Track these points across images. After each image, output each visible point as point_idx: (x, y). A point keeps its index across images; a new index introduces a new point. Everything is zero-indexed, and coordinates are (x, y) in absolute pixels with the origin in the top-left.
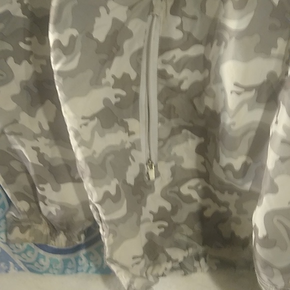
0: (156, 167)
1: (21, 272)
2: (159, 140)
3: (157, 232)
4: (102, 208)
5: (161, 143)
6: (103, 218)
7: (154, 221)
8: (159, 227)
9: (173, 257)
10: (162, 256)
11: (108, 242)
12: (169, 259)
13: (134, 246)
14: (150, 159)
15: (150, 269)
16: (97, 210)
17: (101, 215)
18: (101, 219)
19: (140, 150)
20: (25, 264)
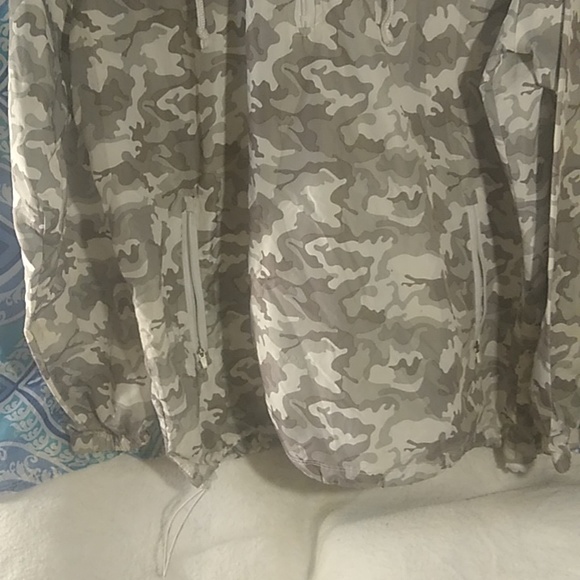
0: (207, 354)
1: (65, 474)
2: (208, 327)
3: (213, 420)
4: (168, 405)
5: (210, 329)
6: (167, 413)
7: (209, 409)
8: (215, 415)
9: (228, 443)
10: (219, 443)
11: (171, 436)
12: (225, 445)
13: (194, 437)
14: (200, 347)
15: (209, 456)
16: (161, 405)
17: (165, 410)
18: (164, 415)
19: (190, 340)
20: (66, 464)
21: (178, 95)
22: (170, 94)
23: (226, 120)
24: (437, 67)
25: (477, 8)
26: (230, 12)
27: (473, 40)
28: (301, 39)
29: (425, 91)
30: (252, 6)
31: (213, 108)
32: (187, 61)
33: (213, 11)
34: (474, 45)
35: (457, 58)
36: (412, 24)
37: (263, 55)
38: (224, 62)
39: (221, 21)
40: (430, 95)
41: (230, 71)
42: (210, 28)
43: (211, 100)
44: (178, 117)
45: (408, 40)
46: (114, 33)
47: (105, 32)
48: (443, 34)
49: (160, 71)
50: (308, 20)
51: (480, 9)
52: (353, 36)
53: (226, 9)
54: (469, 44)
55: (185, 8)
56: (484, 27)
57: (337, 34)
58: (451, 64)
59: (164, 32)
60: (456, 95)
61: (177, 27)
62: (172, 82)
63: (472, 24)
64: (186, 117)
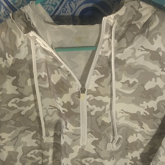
21: (35, 152)
22: (32, 152)
23: (53, 162)
24: (132, 151)
25: (148, 135)
26: (55, 130)
27: (146, 144)
28: (82, 150)
29: (128, 158)
30: (63, 139)
31: (48, 159)
32: (39, 142)
33: (49, 130)
34: (146, 146)
35: (140, 148)
36: (124, 139)
37: (67, 156)
38: (53, 145)
39: (52, 133)
40: (129, 159)
41: (55, 148)
42: (47, 135)
43: (47, 157)
44: (35, 159)
45: (122, 144)
46: (10, 139)
47: (7, 139)
48: (135, 141)
49: (28, 145)
50: (85, 143)
51: (150, 136)
52: (102, 150)
53: (53, 129)
54: (145, 145)
55: (38, 126)
56: (151, 141)
57: (96, 148)
58: (138, 149)
59: (30, 133)
60: (139, 158)
61: (35, 132)
62: (33, 148)
63: (147, 140)
64: (38, 159)
